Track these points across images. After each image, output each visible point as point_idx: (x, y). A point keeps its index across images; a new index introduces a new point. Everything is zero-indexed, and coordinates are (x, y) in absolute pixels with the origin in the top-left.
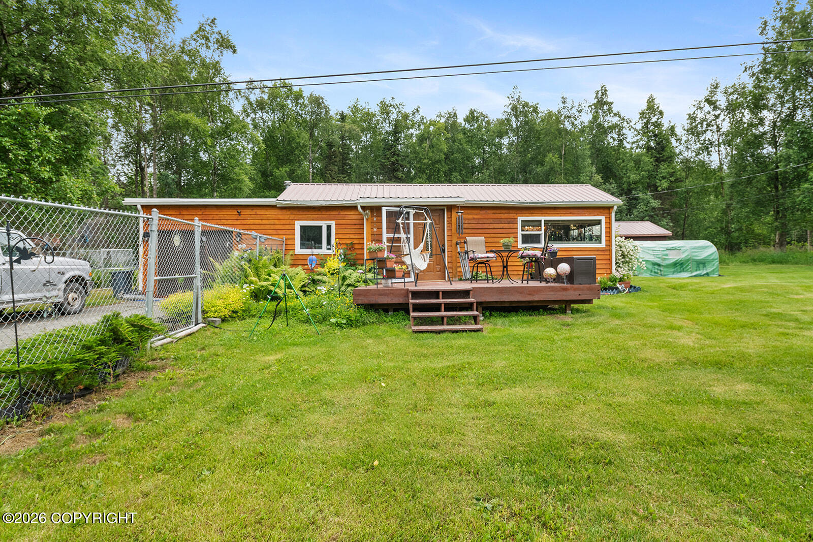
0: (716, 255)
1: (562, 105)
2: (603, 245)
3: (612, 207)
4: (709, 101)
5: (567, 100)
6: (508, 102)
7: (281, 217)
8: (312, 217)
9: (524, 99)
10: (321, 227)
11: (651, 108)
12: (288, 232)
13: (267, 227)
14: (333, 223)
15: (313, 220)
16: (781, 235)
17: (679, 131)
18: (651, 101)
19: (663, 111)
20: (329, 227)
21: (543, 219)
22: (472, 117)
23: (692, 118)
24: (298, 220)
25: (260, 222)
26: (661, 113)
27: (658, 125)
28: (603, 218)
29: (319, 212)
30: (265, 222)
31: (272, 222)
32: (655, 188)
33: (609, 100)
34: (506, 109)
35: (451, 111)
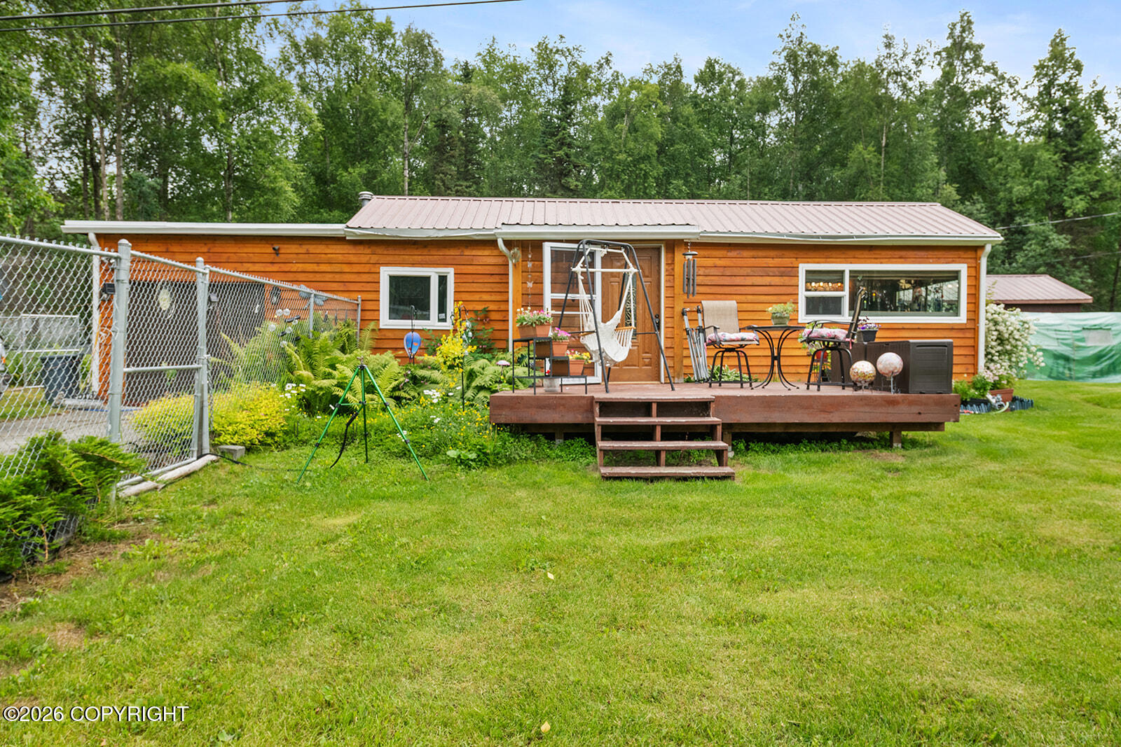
1: (885, 52)
2: (962, 318)
3: (982, 247)
5: (895, 42)
6: (780, 45)
7: (353, 259)
8: (411, 259)
10: (428, 278)
11: (1059, 56)
12: (369, 287)
13: (329, 277)
14: (450, 272)
15: (413, 265)
17: (1112, 100)
18: (1058, 43)
19: (1083, 62)
20: (443, 280)
21: (847, 267)
22: (711, 74)
24: (386, 264)
25: (314, 267)
26: (1078, 67)
28: (963, 268)
29: (425, 252)
30: (323, 268)
31: (336, 268)
32: (1061, 211)
33: (976, 41)
34: (776, 59)
35: (670, 61)
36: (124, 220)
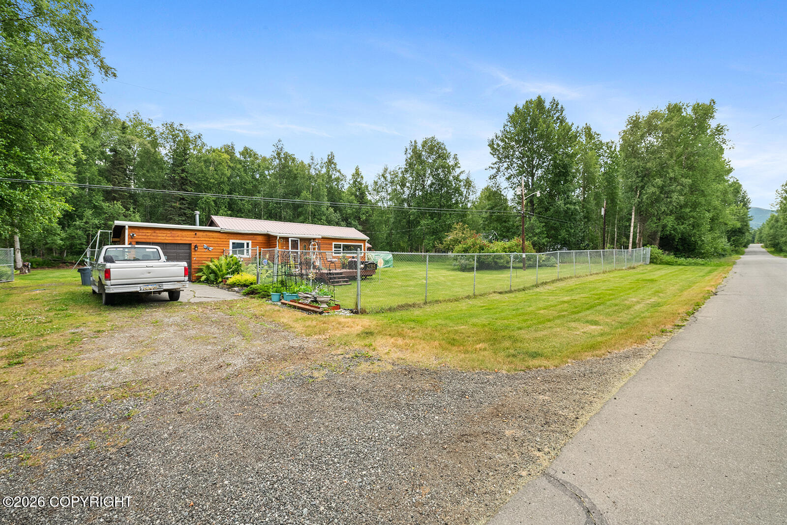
0: (392, 258)
1: (311, 161)
3: (366, 240)
4: (383, 175)
5: (315, 159)
6: (274, 149)
7: (221, 237)
8: (239, 238)
9: (286, 150)
10: (244, 243)
11: (357, 174)
12: (226, 245)
13: (213, 242)
14: (250, 242)
15: (239, 239)
16: (411, 248)
17: (370, 188)
18: (357, 169)
19: (363, 176)
20: (248, 244)
21: (342, 243)
22: (246, 152)
23: (376, 183)
24: (231, 239)
25: (209, 239)
26: (362, 177)
27: (361, 184)
28: (362, 244)
29: (243, 236)
30: (211, 240)
31: (216, 240)
32: (359, 218)
33: (335, 162)
34: (273, 154)
35: (230, 144)
36: (141, 222)
